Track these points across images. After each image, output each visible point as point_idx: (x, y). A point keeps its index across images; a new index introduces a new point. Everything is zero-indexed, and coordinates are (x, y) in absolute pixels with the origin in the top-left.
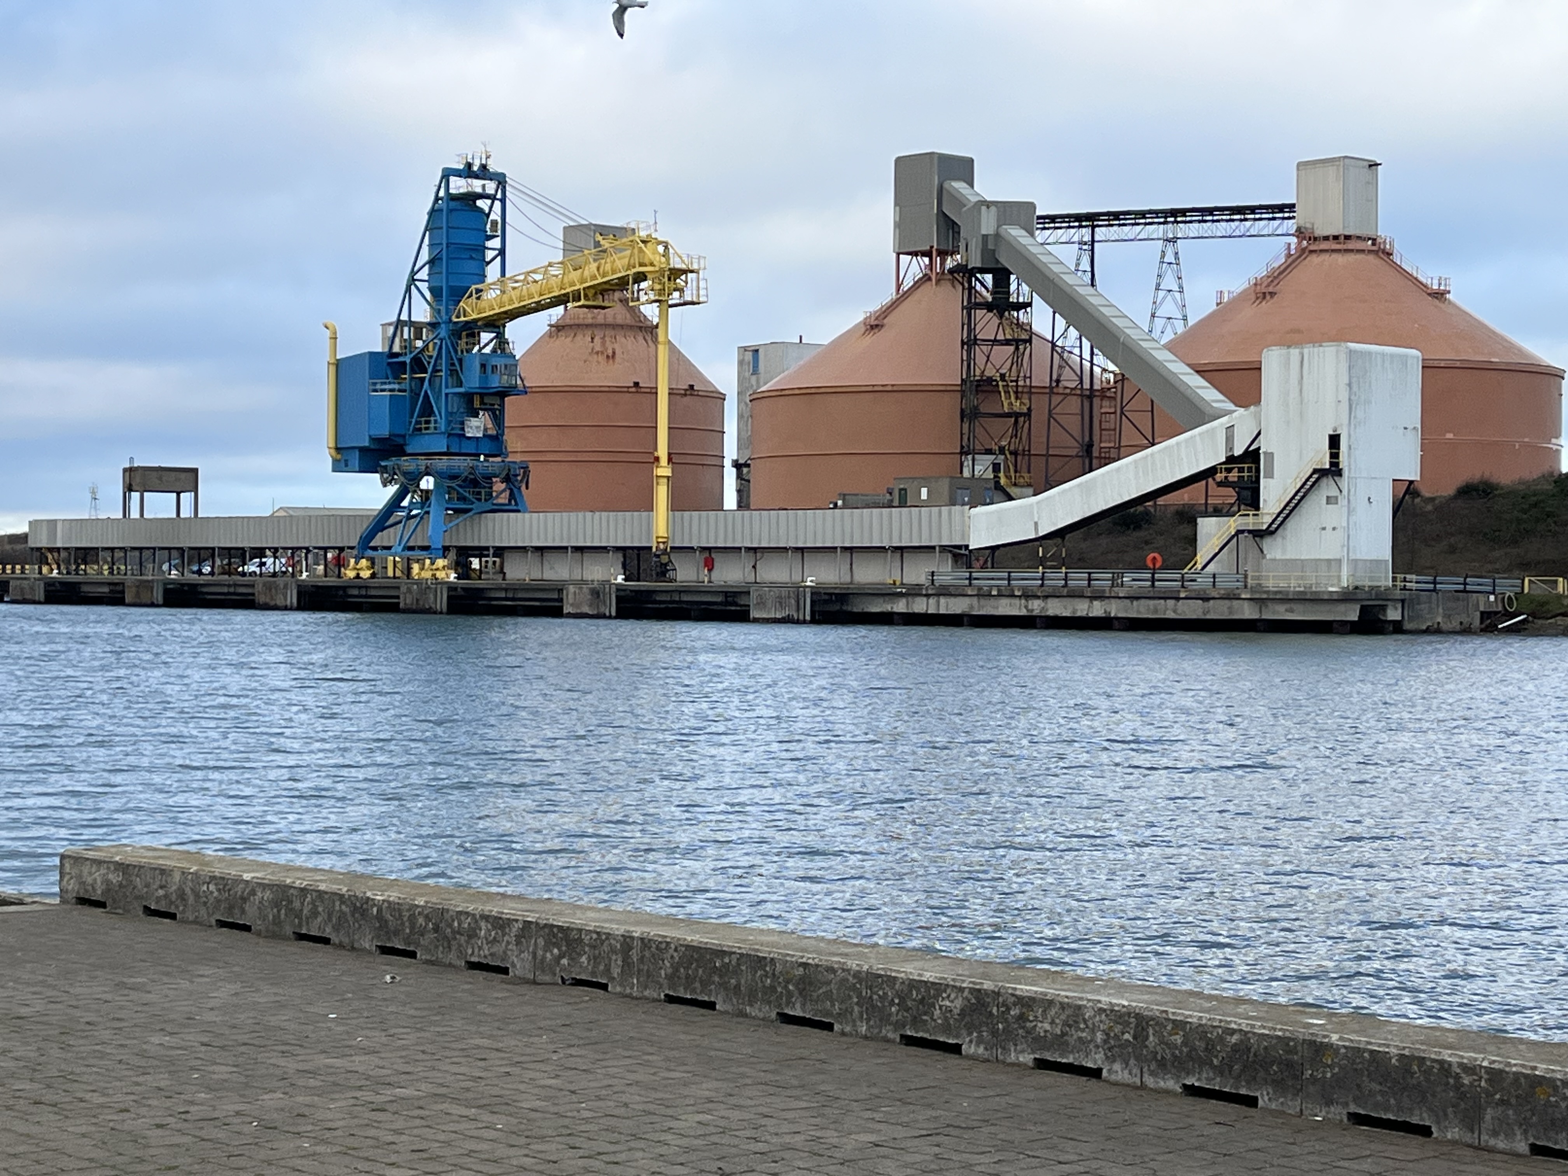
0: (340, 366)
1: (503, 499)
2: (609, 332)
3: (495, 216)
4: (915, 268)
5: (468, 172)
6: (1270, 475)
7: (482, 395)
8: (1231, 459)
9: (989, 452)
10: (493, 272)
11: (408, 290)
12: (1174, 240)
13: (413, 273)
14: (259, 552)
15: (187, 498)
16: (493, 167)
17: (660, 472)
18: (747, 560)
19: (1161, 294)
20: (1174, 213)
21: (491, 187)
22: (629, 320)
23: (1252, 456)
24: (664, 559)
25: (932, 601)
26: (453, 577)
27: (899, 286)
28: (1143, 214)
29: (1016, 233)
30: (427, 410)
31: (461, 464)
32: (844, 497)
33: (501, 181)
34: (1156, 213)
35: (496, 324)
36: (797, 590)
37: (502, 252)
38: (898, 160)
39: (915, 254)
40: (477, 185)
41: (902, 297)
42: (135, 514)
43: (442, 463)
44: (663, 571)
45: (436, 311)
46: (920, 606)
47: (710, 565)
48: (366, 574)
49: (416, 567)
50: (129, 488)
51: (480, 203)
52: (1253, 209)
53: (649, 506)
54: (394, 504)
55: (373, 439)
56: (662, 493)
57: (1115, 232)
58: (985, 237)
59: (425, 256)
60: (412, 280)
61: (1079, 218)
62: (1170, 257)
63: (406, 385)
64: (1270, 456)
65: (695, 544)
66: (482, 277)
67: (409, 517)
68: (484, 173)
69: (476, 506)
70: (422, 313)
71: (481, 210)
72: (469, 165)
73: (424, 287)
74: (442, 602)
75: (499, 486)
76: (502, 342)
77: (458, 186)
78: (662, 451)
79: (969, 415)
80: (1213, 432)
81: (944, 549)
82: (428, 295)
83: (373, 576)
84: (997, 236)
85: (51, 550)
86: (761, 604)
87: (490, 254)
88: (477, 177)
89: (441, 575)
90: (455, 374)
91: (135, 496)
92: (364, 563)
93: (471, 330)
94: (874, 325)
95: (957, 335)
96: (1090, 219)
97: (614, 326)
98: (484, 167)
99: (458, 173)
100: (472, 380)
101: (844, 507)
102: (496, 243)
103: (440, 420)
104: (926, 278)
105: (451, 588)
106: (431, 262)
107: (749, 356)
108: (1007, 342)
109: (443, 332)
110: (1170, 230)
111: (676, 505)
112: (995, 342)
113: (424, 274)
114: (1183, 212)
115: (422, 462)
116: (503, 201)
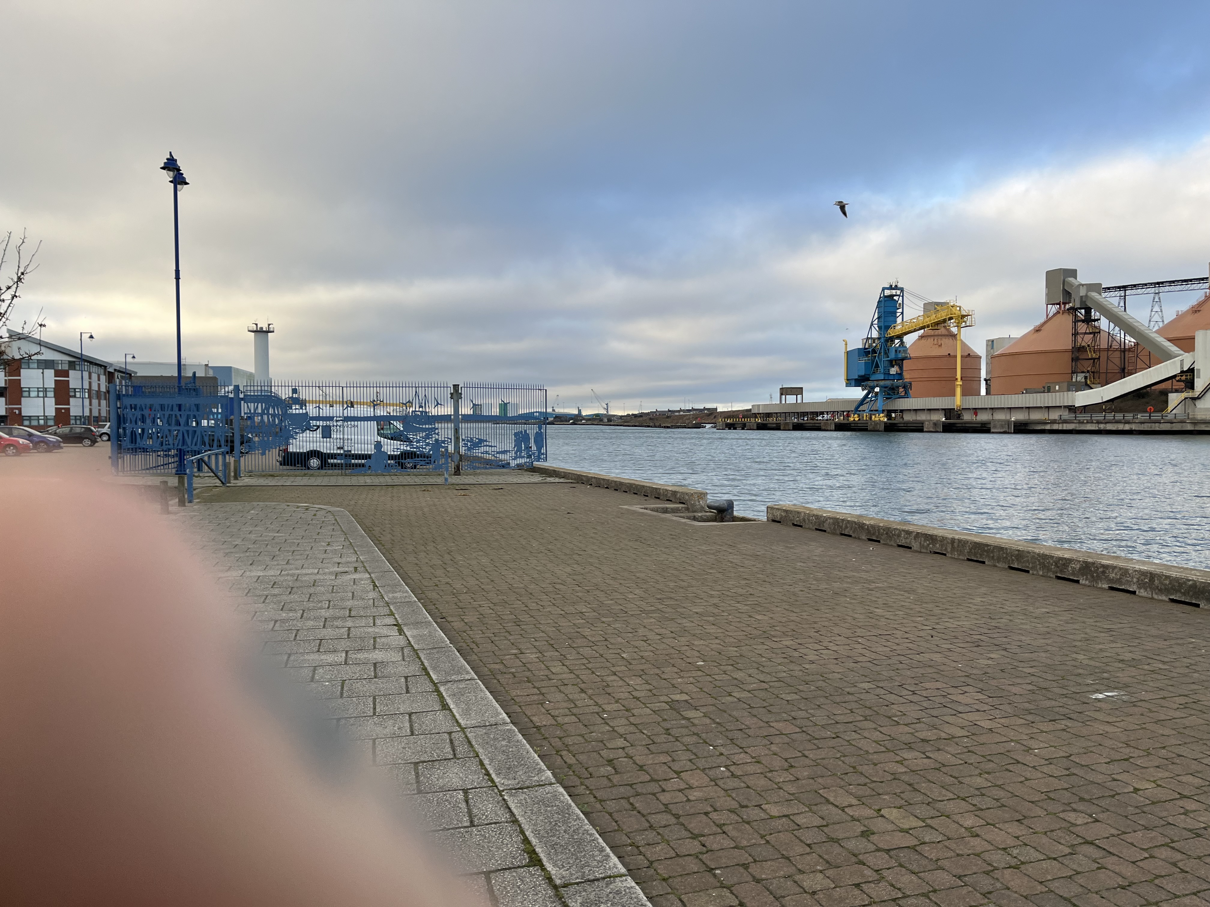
0: (848, 353)
1: (903, 394)
2: (940, 337)
3: (900, 301)
4: (1053, 309)
5: (891, 288)
6: (1199, 377)
7: (896, 360)
8: (1182, 372)
9: (1083, 372)
10: (899, 320)
11: (871, 327)
12: (1158, 293)
13: (872, 322)
14: (822, 413)
15: (799, 397)
16: (899, 285)
17: (958, 383)
18: (990, 412)
19: (1153, 313)
20: (1158, 283)
21: (898, 292)
22: (946, 333)
23: (1191, 370)
24: (959, 412)
25: (1061, 425)
26: (886, 419)
27: (1047, 316)
29: (1094, 295)
30: (877, 366)
31: (888, 383)
32: (1026, 390)
33: (902, 290)
34: (1151, 284)
35: (900, 337)
36: (1008, 422)
37: (902, 313)
38: (1047, 272)
39: (1053, 304)
40: (894, 292)
41: (1048, 320)
42: (783, 402)
43: (882, 383)
44: (959, 416)
45: (880, 334)
46: (1055, 427)
47: (976, 414)
48: (857, 419)
49: (873, 417)
50: (782, 394)
51: (895, 298)
52: (1191, 280)
53: (954, 395)
54: (866, 396)
55: (859, 376)
56: (958, 391)
57: (1134, 292)
58: (1082, 297)
59: (876, 316)
60: (872, 324)
61: (1119, 287)
62: (1157, 299)
63: (870, 358)
64: (1199, 370)
65: (971, 407)
66: (896, 322)
67: (871, 401)
68: (896, 288)
69: (894, 397)
70: (875, 334)
71: (895, 300)
72: (891, 286)
73: (876, 326)
74: (882, 428)
75: (901, 390)
76: (902, 343)
77: (887, 292)
78: (959, 376)
79: (1075, 360)
80: (1174, 363)
81: (1065, 407)
82: (877, 329)
83: (859, 420)
84: (1086, 296)
85: (758, 414)
86: (995, 427)
87: (898, 314)
88: (894, 289)
89: (882, 419)
90: (886, 354)
91: (783, 396)
92: (856, 416)
93: (892, 339)
94: (1038, 330)
95: (1070, 331)
96: (1125, 288)
97: (941, 335)
98: (896, 286)
99: (887, 289)
100: (892, 355)
101: (1026, 393)
102: (900, 310)
103: (881, 369)
104: (1058, 312)
105: (885, 423)
106: (878, 318)
107: (990, 343)
108: (1090, 333)
109: (882, 340)
110: (1156, 290)
111: (964, 394)
112: (1085, 333)
113: (876, 322)
114: (1162, 283)
115: (875, 383)
116: (903, 296)
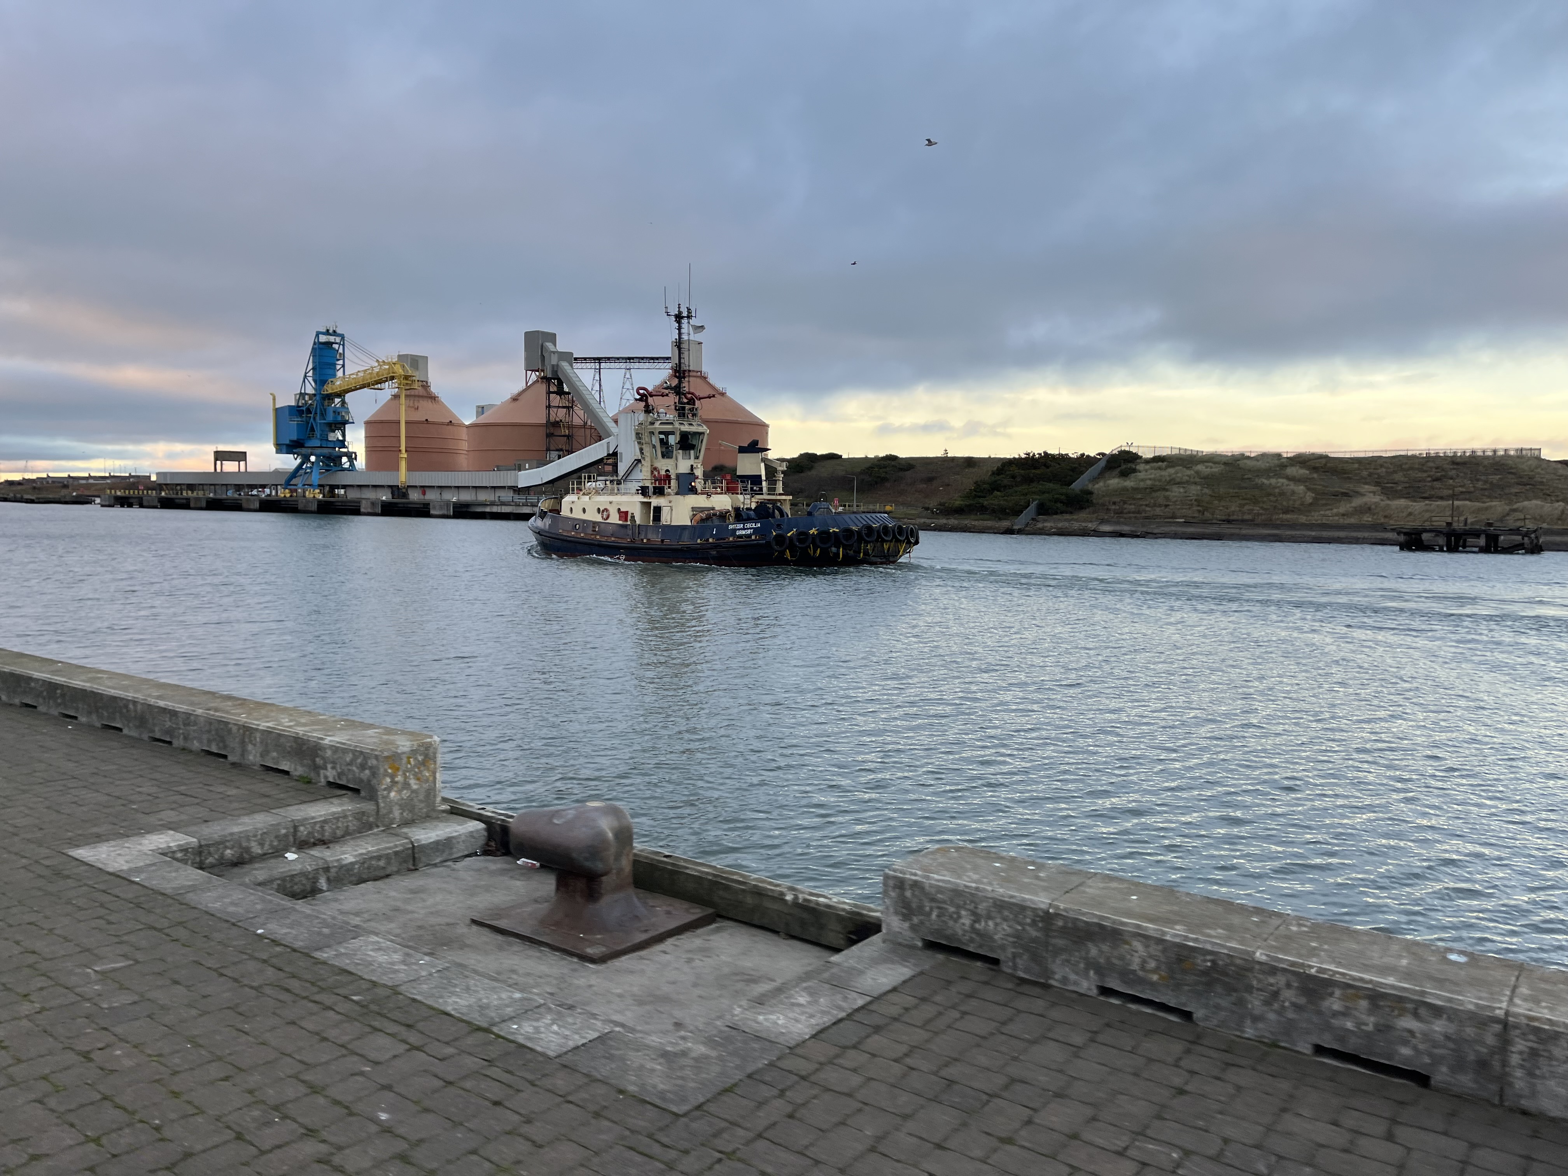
0: (278, 411)
3: (341, 351)
4: (534, 377)
5: (327, 333)
7: (335, 424)
8: (609, 455)
9: (557, 450)
11: (304, 381)
12: (629, 369)
13: (306, 373)
15: (242, 463)
16: (339, 331)
17: (402, 456)
18: (438, 491)
19: (624, 390)
20: (629, 358)
21: (338, 340)
23: (615, 454)
24: (404, 490)
25: (499, 507)
26: (321, 496)
27: (527, 383)
28: (618, 359)
29: (565, 365)
30: (312, 429)
31: (326, 451)
32: (498, 467)
33: (342, 337)
34: (623, 358)
35: (341, 394)
36: (448, 503)
37: (343, 366)
38: (526, 333)
39: (532, 371)
40: (332, 339)
41: (528, 388)
42: (219, 470)
43: (318, 451)
44: (405, 495)
45: (315, 389)
46: (495, 509)
47: (424, 494)
48: (288, 495)
49: (307, 493)
50: (216, 460)
51: (334, 346)
52: (657, 359)
53: (397, 469)
54: (300, 467)
55: (291, 441)
56: (403, 465)
57: (608, 365)
58: (553, 366)
59: (311, 366)
60: (305, 376)
61: (595, 359)
62: (628, 376)
63: (304, 419)
64: (621, 454)
65: (417, 484)
66: (334, 376)
67: (306, 473)
68: (335, 333)
69: (335, 469)
70: (310, 390)
71: (334, 349)
72: (328, 330)
73: (310, 379)
74: (314, 507)
76: (343, 402)
77: (323, 338)
78: (403, 448)
79: (549, 435)
80: (602, 445)
81: (510, 488)
82: (313, 384)
84: (558, 365)
85: (165, 484)
86: (434, 508)
87: (338, 367)
88: (331, 335)
89: (317, 496)
90: (323, 415)
91: (219, 463)
92: (287, 491)
93: (330, 397)
94: (515, 399)
96: (599, 360)
97: (419, 396)
99: (323, 333)
100: (330, 417)
101: (498, 470)
102: (341, 362)
103: (318, 433)
104: (537, 381)
105: (319, 501)
106: (313, 369)
108: (564, 407)
109: (318, 398)
112: (559, 407)
114: (633, 358)
115: (310, 451)
116: (343, 345)
